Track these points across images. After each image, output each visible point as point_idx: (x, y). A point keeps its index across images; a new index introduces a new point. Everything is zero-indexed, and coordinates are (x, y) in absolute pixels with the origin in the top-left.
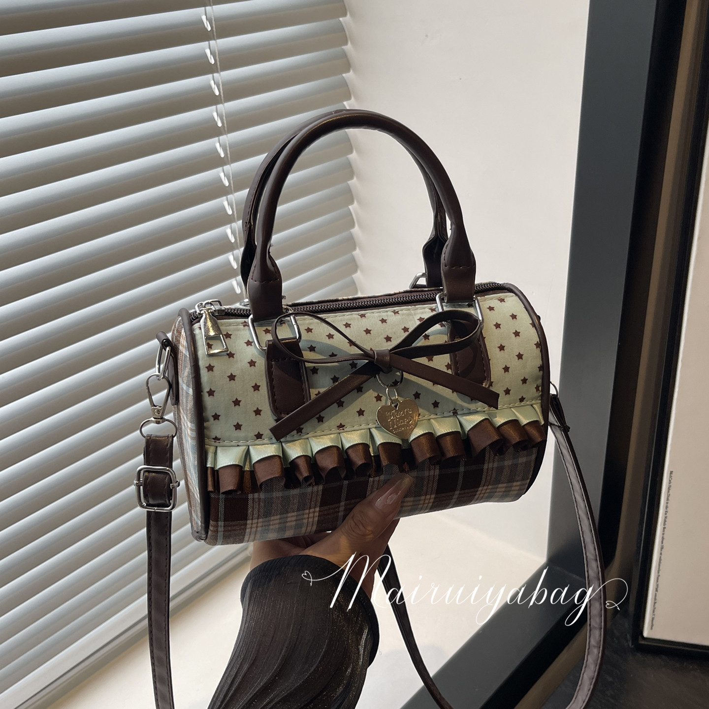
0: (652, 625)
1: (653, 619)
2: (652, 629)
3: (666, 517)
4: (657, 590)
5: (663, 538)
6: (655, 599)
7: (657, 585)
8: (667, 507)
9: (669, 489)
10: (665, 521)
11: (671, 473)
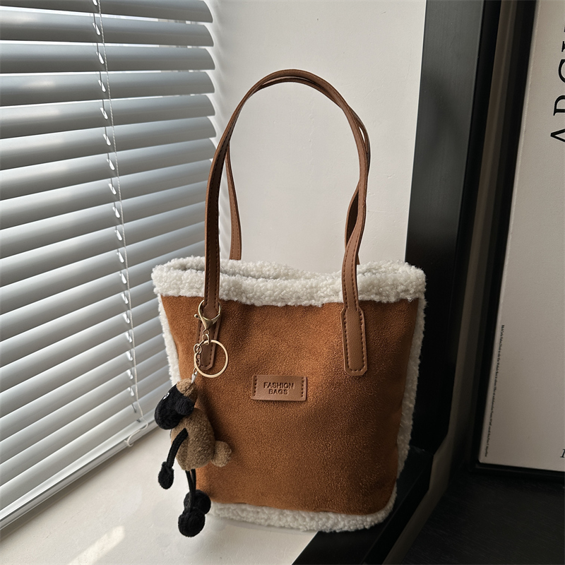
0: (487, 453)
1: (487, 447)
2: (486, 456)
3: (498, 364)
4: (490, 424)
5: (496, 381)
6: (489, 432)
7: (491, 420)
8: (499, 355)
9: (501, 340)
10: (498, 367)
11: (503, 326)
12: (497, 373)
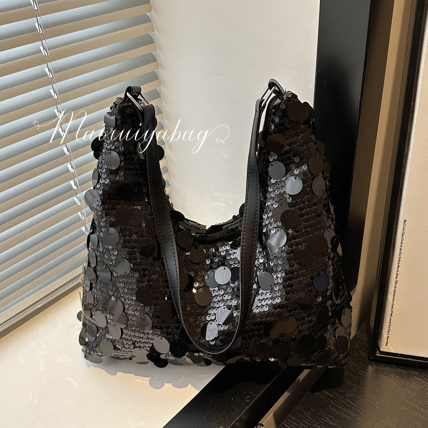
1: (388, 337)
2: (387, 345)
3: (400, 258)
4: (391, 315)
5: (397, 274)
6: (390, 323)
7: (392, 312)
10: (399, 261)
12: (399, 266)
